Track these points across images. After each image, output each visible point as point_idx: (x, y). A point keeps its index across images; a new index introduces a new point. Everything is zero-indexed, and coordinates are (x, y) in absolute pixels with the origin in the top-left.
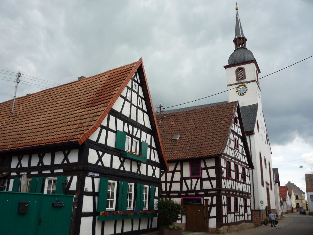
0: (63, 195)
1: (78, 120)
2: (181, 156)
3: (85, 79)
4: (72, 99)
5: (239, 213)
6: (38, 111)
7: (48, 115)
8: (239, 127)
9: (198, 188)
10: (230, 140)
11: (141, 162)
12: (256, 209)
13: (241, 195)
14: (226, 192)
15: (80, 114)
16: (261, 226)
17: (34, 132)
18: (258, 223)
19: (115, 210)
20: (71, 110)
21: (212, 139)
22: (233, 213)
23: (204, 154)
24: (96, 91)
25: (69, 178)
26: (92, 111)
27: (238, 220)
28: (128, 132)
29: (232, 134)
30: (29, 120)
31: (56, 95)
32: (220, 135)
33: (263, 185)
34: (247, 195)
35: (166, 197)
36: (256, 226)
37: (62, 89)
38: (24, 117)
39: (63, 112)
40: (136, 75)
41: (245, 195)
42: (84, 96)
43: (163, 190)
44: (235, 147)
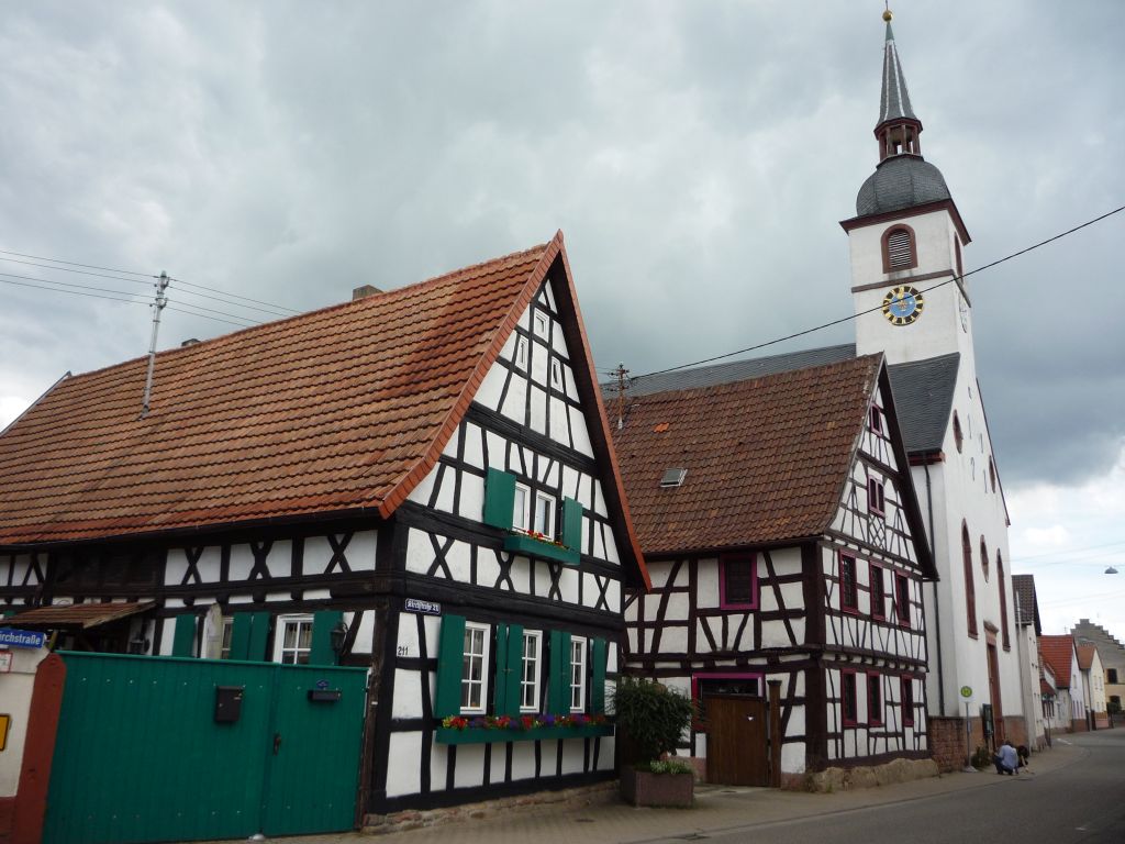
0: (332, 666)
1: (369, 437)
2: (689, 539)
3: (377, 297)
4: (339, 366)
5: (885, 726)
6: (234, 404)
7: (268, 418)
8: (885, 439)
9: (747, 644)
10: (855, 484)
11: (561, 565)
12: (948, 713)
13: (892, 666)
14: (837, 658)
15: (374, 418)
16: (961, 771)
17: (230, 474)
18: (953, 762)
19: (484, 712)
20: (342, 404)
21: (793, 483)
22: (862, 726)
23: (767, 533)
24: (417, 342)
25: (349, 617)
26: (412, 411)
27: (880, 750)
28: (521, 472)
29: (860, 465)
30: (208, 432)
31: (287, 349)
32: (821, 471)
33: (973, 632)
34: (912, 668)
35: (641, 674)
36: (946, 771)
37: (304, 329)
38: (190, 422)
39: (316, 409)
40: (542, 288)
41: (907, 668)
42: (381, 355)
43: (632, 651)
44: (872, 508)
